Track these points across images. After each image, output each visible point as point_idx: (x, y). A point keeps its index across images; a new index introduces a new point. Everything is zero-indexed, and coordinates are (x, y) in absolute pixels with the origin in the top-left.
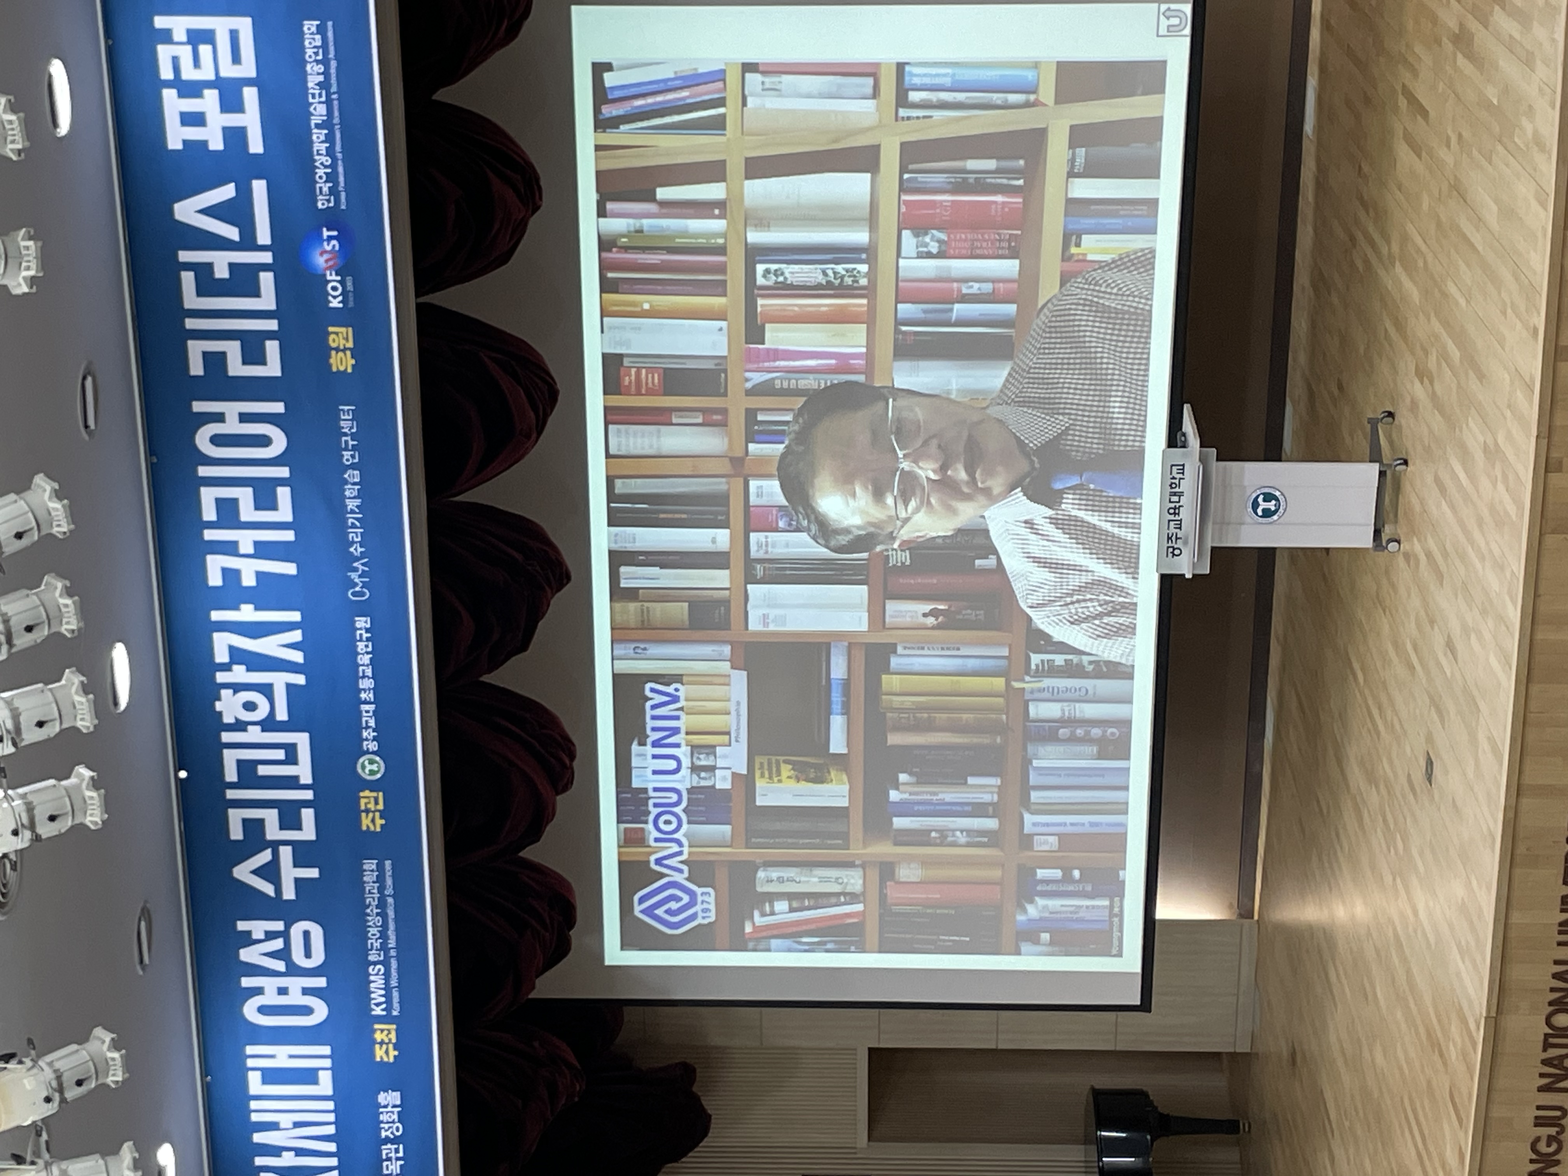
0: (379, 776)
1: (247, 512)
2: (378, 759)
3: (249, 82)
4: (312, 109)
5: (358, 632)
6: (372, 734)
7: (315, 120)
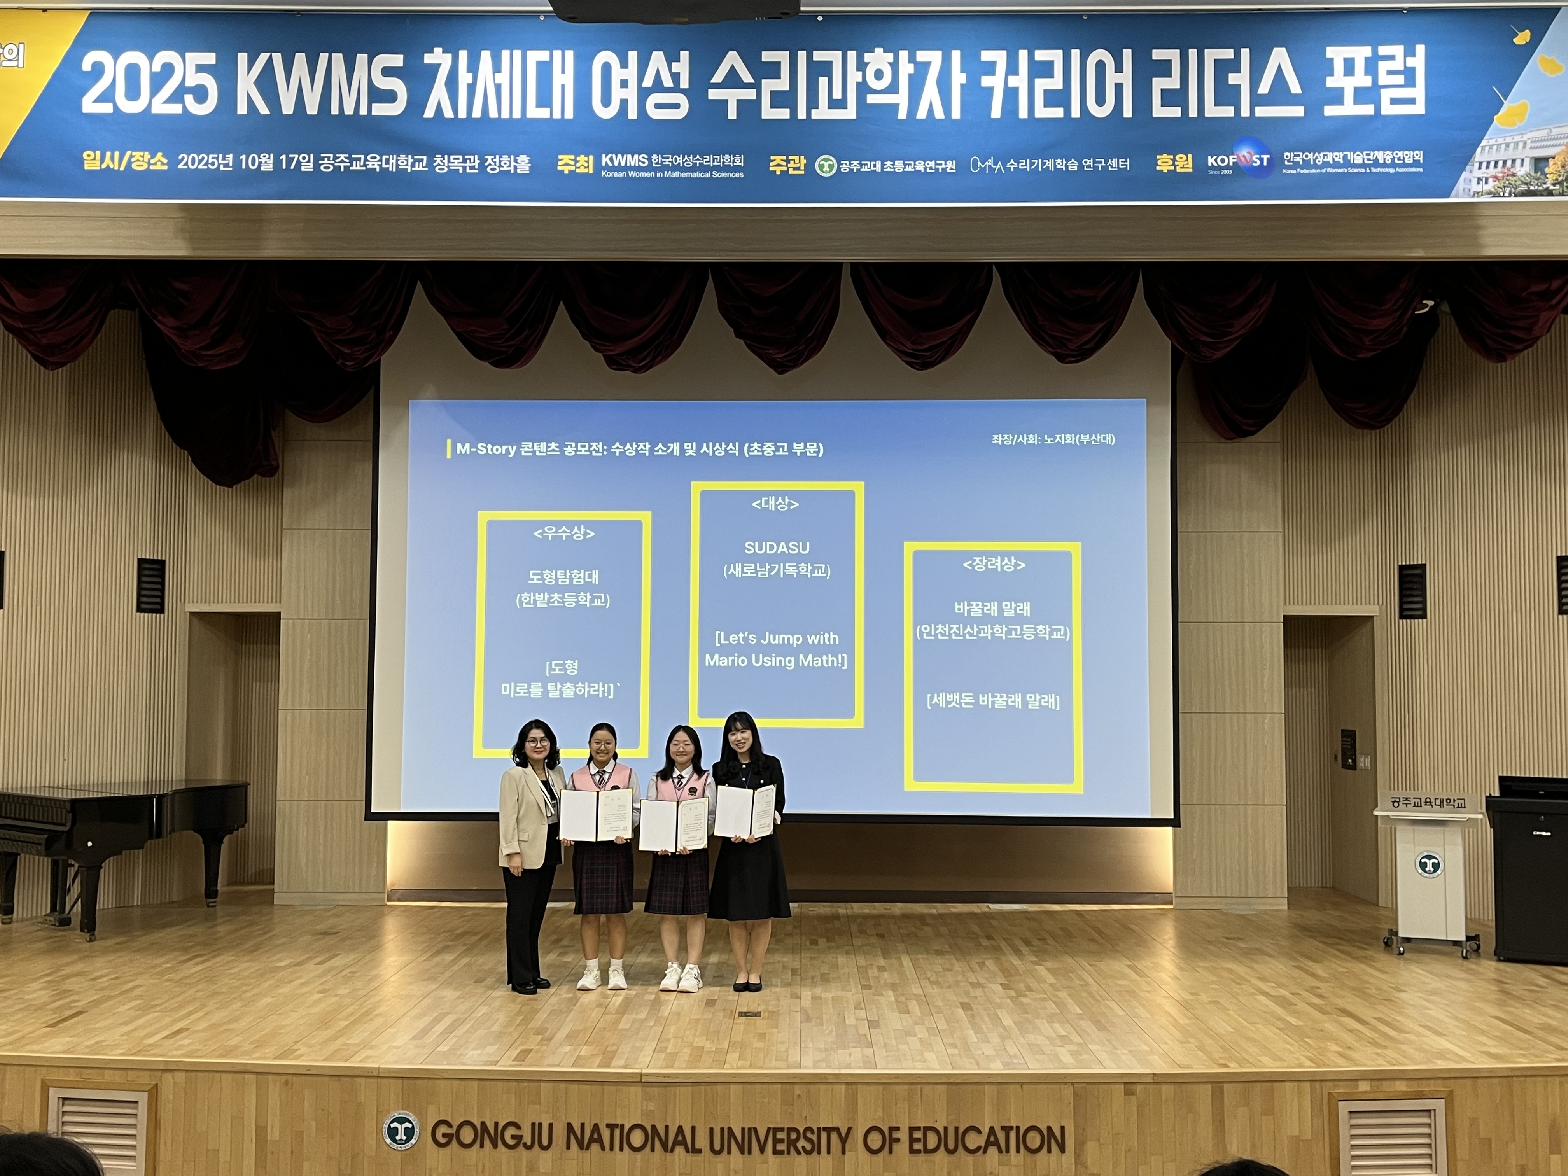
0: (819, 171)
1: (1042, 84)
2: (834, 172)
3: (1378, 109)
4: (1358, 153)
5: (943, 162)
6: (855, 168)
7: (1350, 155)
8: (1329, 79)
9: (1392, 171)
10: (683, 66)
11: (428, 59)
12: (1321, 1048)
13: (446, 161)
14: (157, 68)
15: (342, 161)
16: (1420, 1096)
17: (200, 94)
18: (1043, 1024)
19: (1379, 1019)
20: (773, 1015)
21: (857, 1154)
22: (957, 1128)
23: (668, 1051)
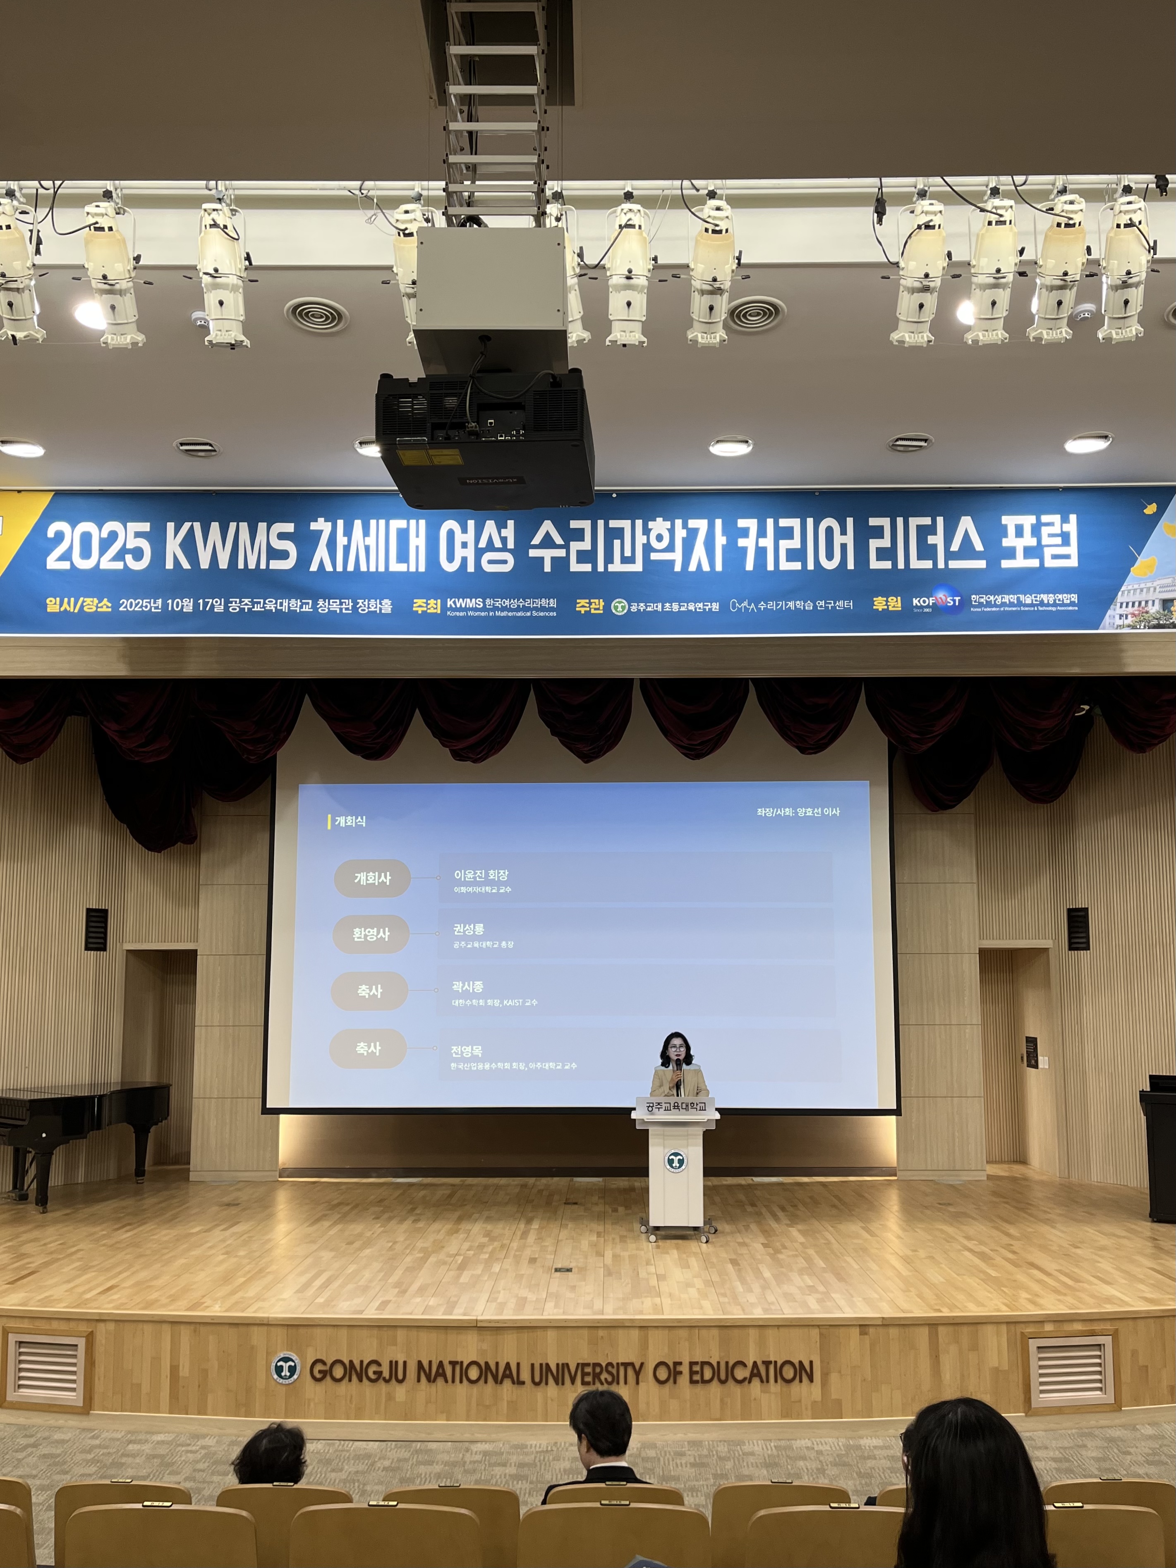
0: (614, 611)
1: (784, 544)
2: (625, 611)
3: (1042, 563)
4: (1028, 595)
5: (709, 604)
6: (642, 609)
7: (1022, 597)
8: (1004, 540)
9: (1054, 609)
10: (509, 532)
11: (314, 526)
12: (1014, 1295)
13: (327, 604)
14: (105, 534)
15: (246, 604)
16: (1093, 1334)
17: (138, 554)
18: (795, 1277)
19: (1059, 1271)
20: (582, 1270)
21: (648, 1385)
22: (727, 1363)
23: (499, 1301)
